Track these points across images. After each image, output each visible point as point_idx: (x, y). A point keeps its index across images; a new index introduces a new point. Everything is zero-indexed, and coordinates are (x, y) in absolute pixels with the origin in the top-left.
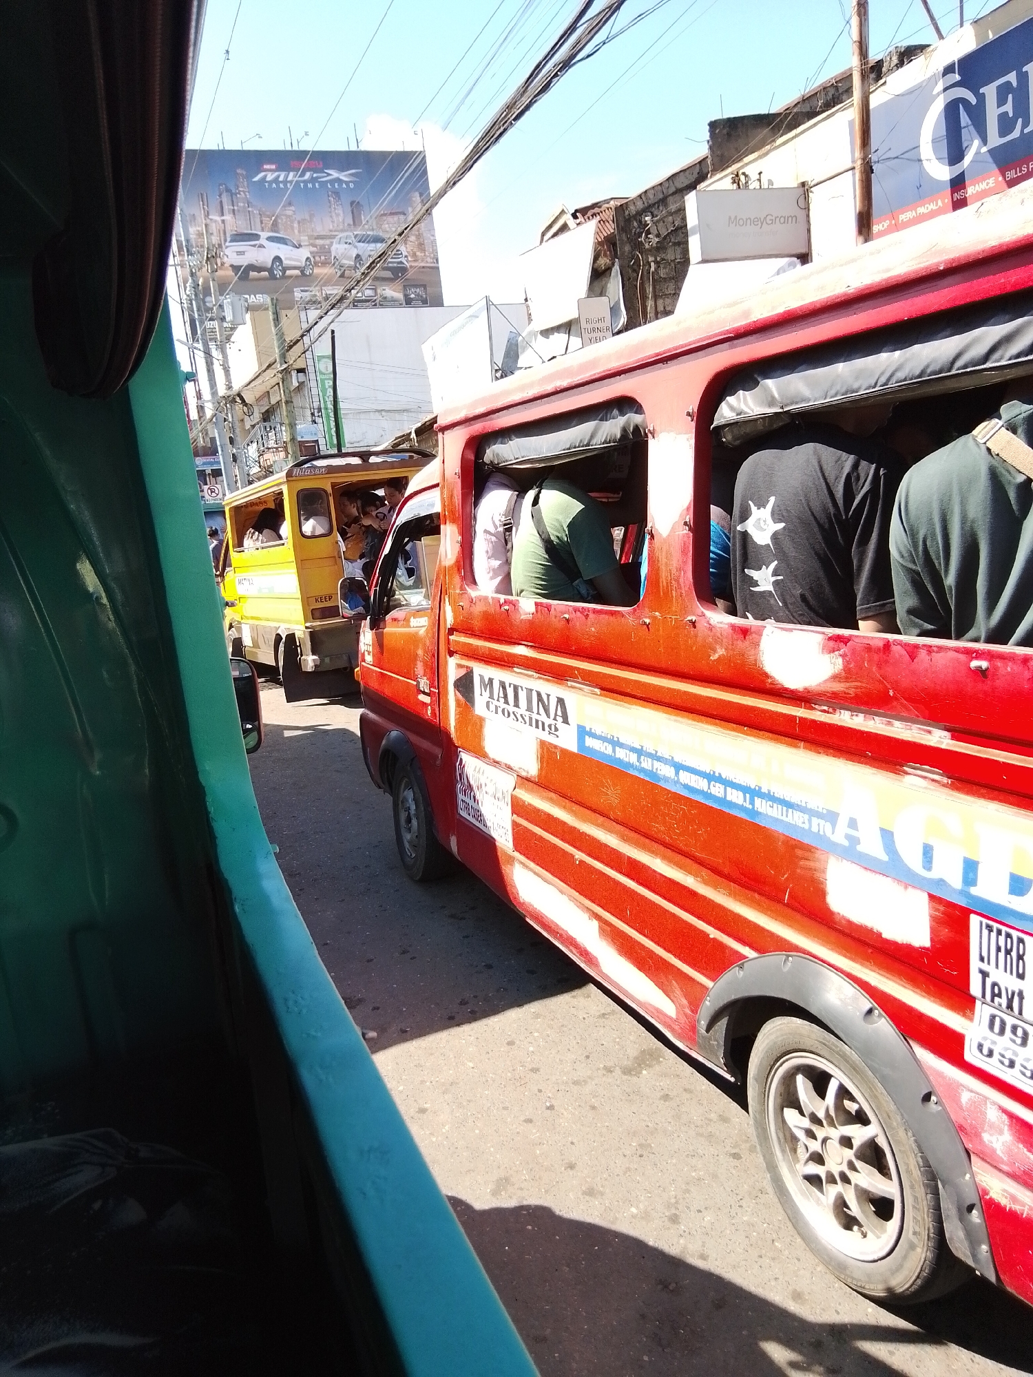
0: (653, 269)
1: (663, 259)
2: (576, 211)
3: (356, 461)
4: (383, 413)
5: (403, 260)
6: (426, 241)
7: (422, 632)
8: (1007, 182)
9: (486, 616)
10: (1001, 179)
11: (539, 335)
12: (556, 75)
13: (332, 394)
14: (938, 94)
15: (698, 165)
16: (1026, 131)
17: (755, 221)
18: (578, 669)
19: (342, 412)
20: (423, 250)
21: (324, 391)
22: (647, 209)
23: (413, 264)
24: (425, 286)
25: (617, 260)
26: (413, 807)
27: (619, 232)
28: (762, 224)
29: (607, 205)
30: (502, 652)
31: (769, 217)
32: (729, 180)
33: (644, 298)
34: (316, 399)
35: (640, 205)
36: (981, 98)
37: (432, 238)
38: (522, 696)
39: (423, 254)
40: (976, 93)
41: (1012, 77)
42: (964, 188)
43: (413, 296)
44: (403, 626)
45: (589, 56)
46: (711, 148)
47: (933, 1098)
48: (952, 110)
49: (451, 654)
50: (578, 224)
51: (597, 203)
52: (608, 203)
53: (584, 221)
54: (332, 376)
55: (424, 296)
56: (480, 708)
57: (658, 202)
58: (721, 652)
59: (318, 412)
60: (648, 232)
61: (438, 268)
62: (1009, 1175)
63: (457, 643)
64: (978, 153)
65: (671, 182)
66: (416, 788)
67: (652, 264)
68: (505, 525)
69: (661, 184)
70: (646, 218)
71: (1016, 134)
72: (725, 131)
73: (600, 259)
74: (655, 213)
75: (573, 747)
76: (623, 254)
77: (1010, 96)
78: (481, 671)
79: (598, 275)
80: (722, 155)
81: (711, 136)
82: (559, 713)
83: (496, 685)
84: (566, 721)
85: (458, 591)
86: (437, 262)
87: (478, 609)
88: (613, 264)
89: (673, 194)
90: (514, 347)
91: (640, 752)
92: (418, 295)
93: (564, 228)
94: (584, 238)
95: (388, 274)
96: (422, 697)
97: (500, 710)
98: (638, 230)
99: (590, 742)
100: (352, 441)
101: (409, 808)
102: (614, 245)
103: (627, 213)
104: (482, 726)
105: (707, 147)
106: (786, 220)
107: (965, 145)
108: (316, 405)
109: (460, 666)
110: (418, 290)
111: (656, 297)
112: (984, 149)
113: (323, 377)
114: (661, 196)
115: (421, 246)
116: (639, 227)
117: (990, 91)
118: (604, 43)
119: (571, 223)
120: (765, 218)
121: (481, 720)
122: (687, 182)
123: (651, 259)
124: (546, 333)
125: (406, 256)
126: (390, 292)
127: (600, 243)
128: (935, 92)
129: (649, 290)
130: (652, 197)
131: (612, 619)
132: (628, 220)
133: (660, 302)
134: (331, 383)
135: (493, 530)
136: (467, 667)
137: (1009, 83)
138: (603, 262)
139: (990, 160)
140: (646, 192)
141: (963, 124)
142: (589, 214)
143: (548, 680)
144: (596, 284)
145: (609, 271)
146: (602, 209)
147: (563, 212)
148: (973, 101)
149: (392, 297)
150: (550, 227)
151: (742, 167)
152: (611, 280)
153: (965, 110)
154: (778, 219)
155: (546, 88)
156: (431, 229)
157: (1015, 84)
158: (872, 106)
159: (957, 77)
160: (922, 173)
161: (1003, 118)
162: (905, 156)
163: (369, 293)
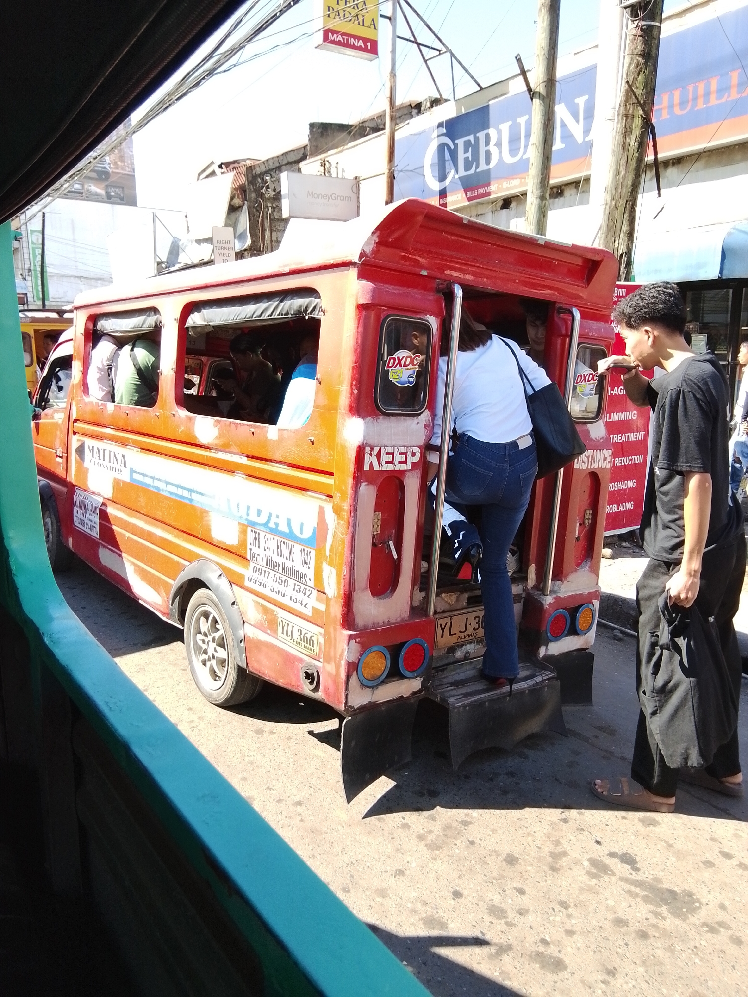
0: (270, 211)
1: (277, 206)
2: (222, 164)
3: (54, 315)
4: (82, 279)
5: (107, 167)
6: (125, 155)
7: (60, 422)
8: (468, 198)
9: (93, 412)
10: (464, 195)
11: (194, 242)
12: (204, 78)
13: (40, 259)
14: (435, 138)
15: (303, 149)
16: (478, 170)
17: (325, 196)
18: (131, 439)
19: (48, 274)
20: (123, 161)
21: (35, 257)
22: (267, 172)
23: (114, 170)
24: (123, 188)
25: (246, 202)
26: (50, 528)
27: (248, 184)
28: (329, 199)
29: (244, 163)
30: (99, 431)
31: (333, 195)
32: (319, 163)
33: (263, 230)
34: (27, 262)
35: (263, 169)
36: (456, 145)
37: (131, 153)
38: (107, 454)
39: (123, 164)
40: (453, 141)
41: (471, 138)
42: (446, 197)
43: (113, 194)
44: (51, 418)
45: (225, 71)
46: (309, 140)
47: (236, 604)
48: (441, 148)
49: (75, 433)
50: (222, 173)
51: (237, 161)
52: (245, 161)
53: (226, 171)
54: (41, 246)
55: (122, 195)
56: (87, 464)
57: (275, 168)
58: (182, 428)
59: (29, 272)
60: (268, 187)
61: (134, 176)
62: (254, 626)
63: (78, 427)
64: (453, 177)
65: (284, 156)
66: (53, 516)
67: (270, 208)
68: (108, 366)
69: (278, 157)
70: (267, 178)
71: (472, 171)
72: (319, 131)
73: (235, 199)
74: (273, 175)
75: (128, 480)
76: (250, 199)
77: (470, 148)
78: (89, 442)
79: (233, 209)
80: (317, 146)
81: (310, 132)
82: (123, 462)
83: (95, 449)
84: (125, 467)
85: (79, 398)
86: (134, 172)
87: (88, 408)
88: (244, 204)
89: (286, 165)
90: (176, 248)
91: (153, 478)
92: (117, 194)
93: (213, 173)
94: (225, 183)
95: (94, 175)
96: (58, 459)
97: (96, 464)
98: (261, 185)
99: (136, 476)
100: (55, 297)
101: (48, 529)
102: (245, 191)
103: (254, 172)
104: (87, 473)
105: (307, 139)
106: (344, 198)
107: (447, 171)
108: (27, 266)
109: (78, 440)
110: (117, 190)
111: (271, 231)
112: (457, 176)
113: (34, 246)
114: (278, 165)
115: (122, 158)
116: (262, 183)
117: (460, 142)
118: (235, 66)
119: (218, 171)
120: (331, 196)
121: (87, 469)
122: (295, 159)
123: (269, 205)
124: (199, 242)
125: (109, 164)
126: (94, 188)
127: (235, 189)
128: (433, 137)
129: (267, 225)
130: (271, 164)
131: (145, 413)
132: (255, 177)
133: (274, 234)
134: (40, 251)
135: (101, 367)
136: (82, 440)
137: (469, 141)
138: (237, 202)
139: (459, 183)
140: (267, 160)
141: (446, 159)
142: (231, 166)
143: (119, 446)
144: (233, 215)
145: (240, 209)
146: (240, 165)
147: (212, 163)
148: (452, 147)
149: (96, 192)
150: (204, 170)
151: (327, 157)
152: (242, 215)
153: (447, 149)
154: (339, 198)
155: (197, 84)
156: (130, 147)
157: (473, 142)
158: (396, 138)
159: (445, 131)
160: (424, 183)
161: (466, 159)
162: (415, 171)
163: (77, 186)
